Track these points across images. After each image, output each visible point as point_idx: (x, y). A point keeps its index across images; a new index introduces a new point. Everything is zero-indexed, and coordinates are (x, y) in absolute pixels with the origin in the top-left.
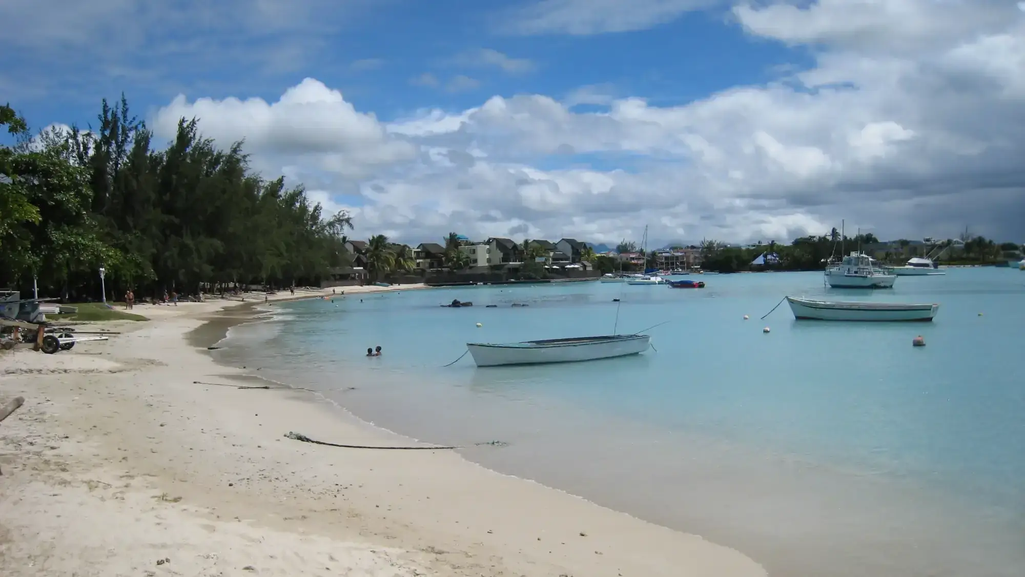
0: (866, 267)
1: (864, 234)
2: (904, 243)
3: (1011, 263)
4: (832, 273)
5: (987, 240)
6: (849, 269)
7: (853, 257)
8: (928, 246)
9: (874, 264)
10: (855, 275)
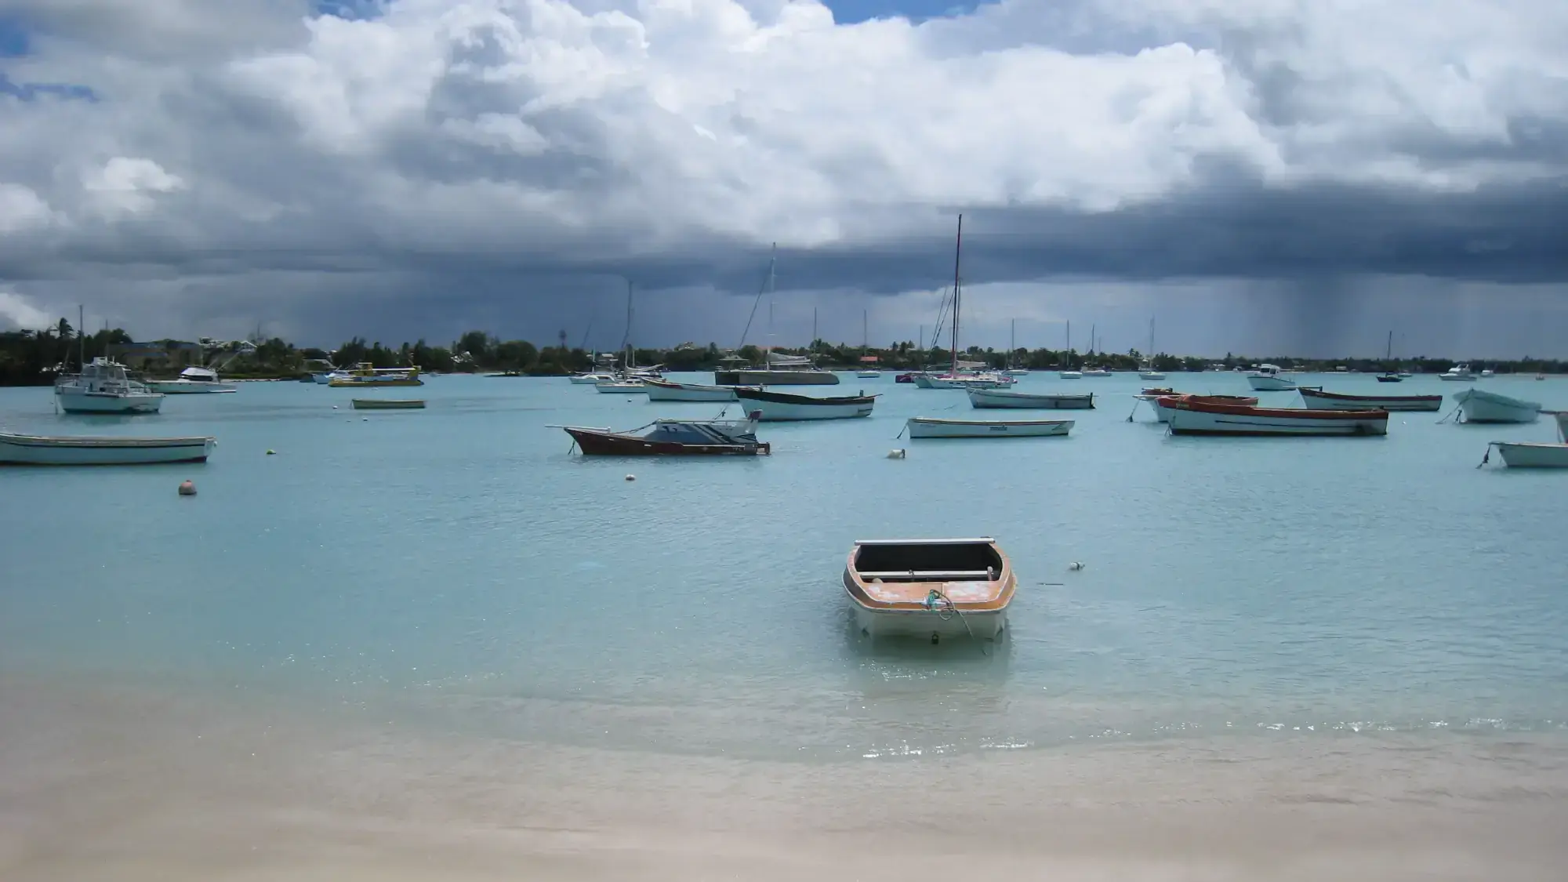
0: (119, 381)
1: (111, 329)
2: (171, 345)
3: (316, 377)
4: (66, 391)
5: (287, 343)
6: (91, 385)
7: (98, 366)
8: (208, 349)
9: (129, 376)
10: (100, 393)
